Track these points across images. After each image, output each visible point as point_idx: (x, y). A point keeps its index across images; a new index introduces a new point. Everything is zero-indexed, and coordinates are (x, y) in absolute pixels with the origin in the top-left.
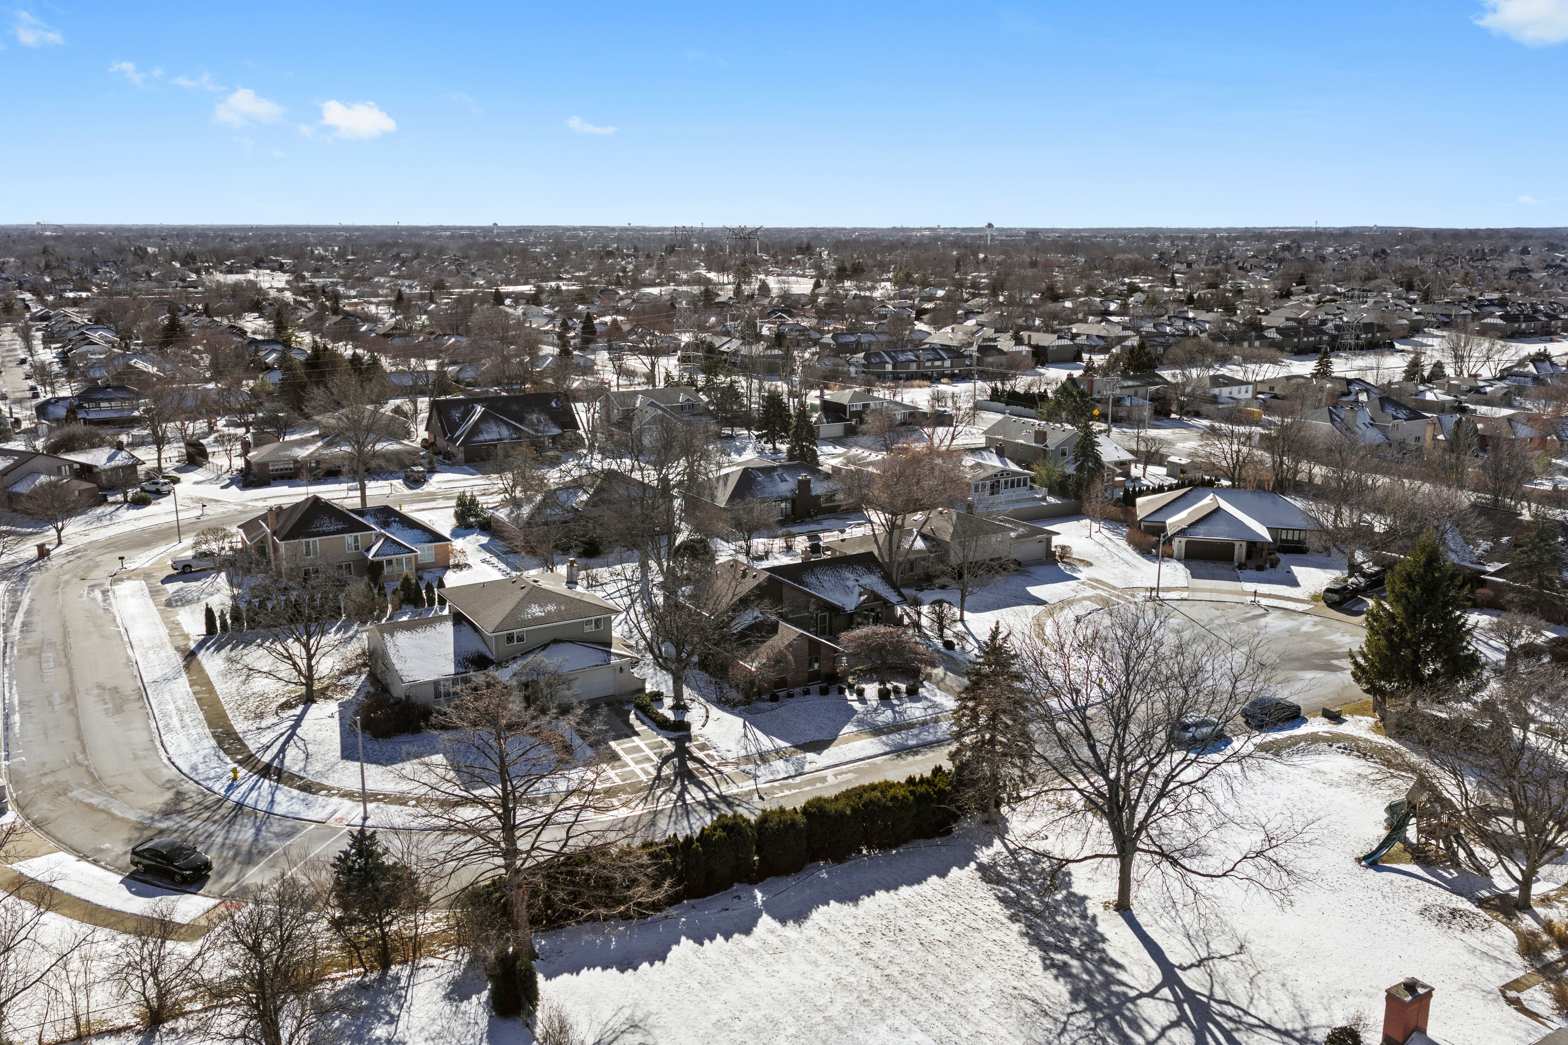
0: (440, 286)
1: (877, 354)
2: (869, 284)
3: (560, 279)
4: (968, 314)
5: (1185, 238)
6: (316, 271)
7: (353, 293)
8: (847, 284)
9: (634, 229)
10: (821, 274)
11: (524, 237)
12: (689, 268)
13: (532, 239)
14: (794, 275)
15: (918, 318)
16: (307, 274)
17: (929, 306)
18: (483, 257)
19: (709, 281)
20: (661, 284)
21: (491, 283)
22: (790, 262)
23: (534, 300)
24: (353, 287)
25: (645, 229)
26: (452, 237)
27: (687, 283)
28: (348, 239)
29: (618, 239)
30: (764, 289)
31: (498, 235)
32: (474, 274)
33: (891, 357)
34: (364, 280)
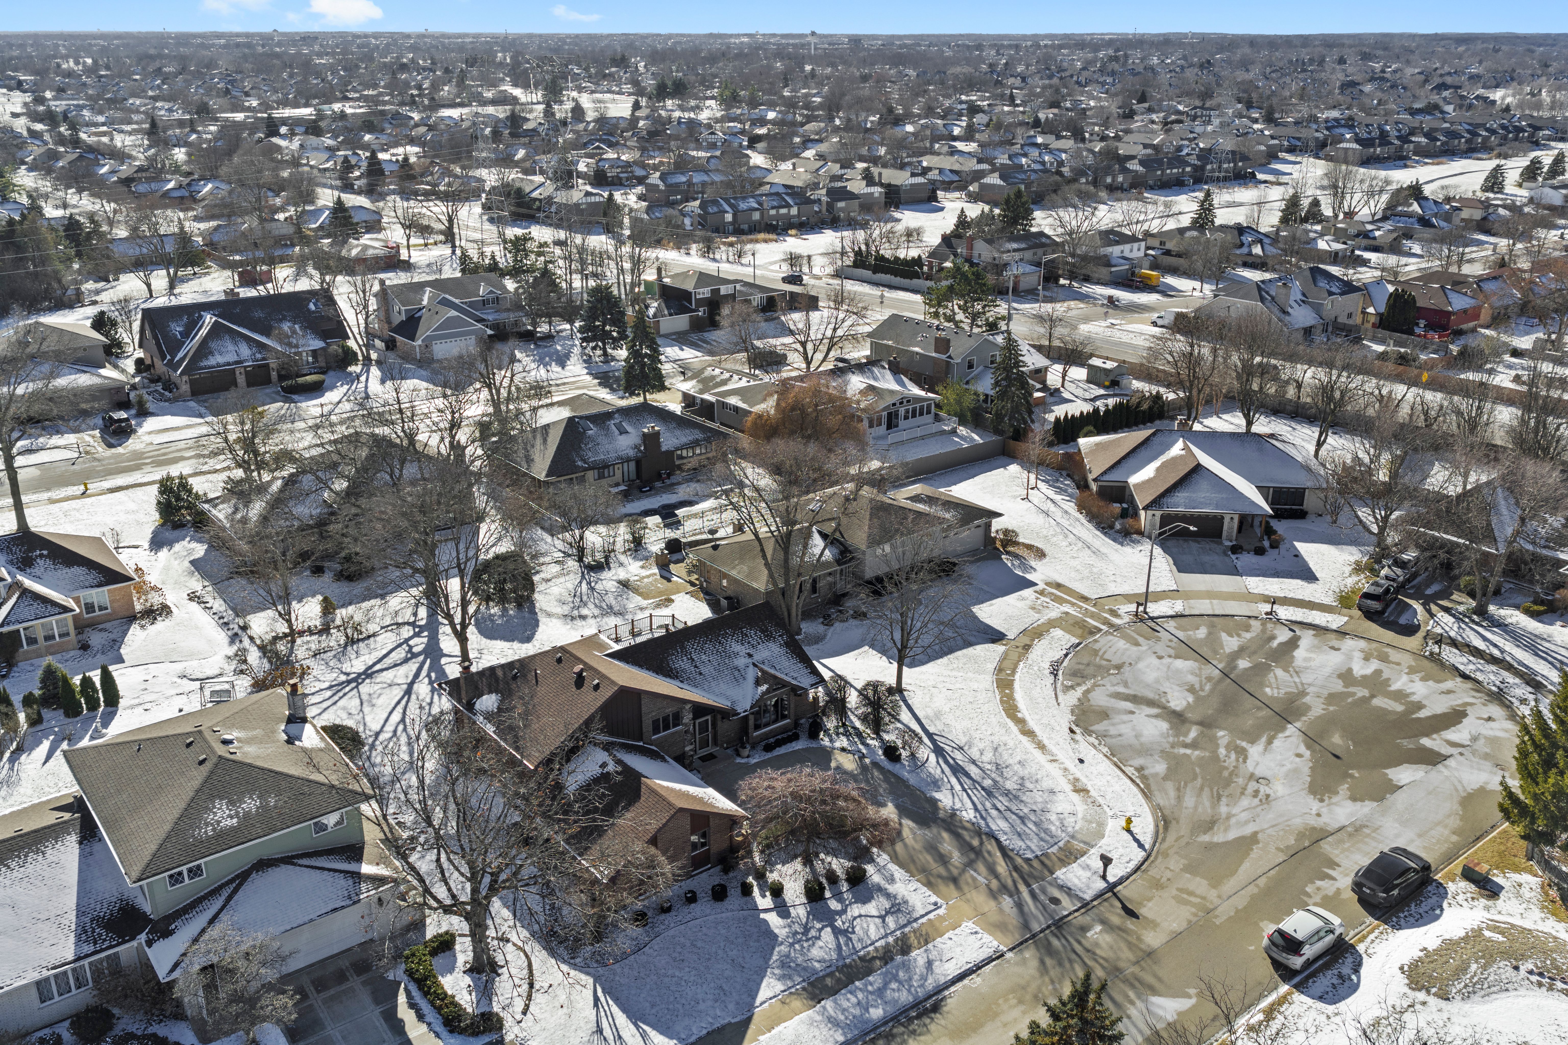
0: (204, 112)
1: (715, 202)
2: (693, 103)
3: (346, 99)
4: (807, 142)
5: (1010, 47)
6: (60, 91)
7: (101, 119)
8: (669, 103)
9: (432, 36)
10: (640, 91)
11: (309, 45)
12: (494, 84)
13: (317, 48)
14: (610, 91)
15: (751, 147)
16: (48, 94)
17: (762, 131)
18: (258, 72)
19: (515, 100)
20: (462, 105)
21: (265, 106)
22: (605, 76)
23: (313, 128)
24: (101, 113)
25: (444, 36)
26: (225, 47)
27: (494, 102)
28: (104, 50)
29: (414, 48)
30: (578, 112)
31: (279, 44)
32: (247, 94)
33: (731, 206)
34: (116, 102)
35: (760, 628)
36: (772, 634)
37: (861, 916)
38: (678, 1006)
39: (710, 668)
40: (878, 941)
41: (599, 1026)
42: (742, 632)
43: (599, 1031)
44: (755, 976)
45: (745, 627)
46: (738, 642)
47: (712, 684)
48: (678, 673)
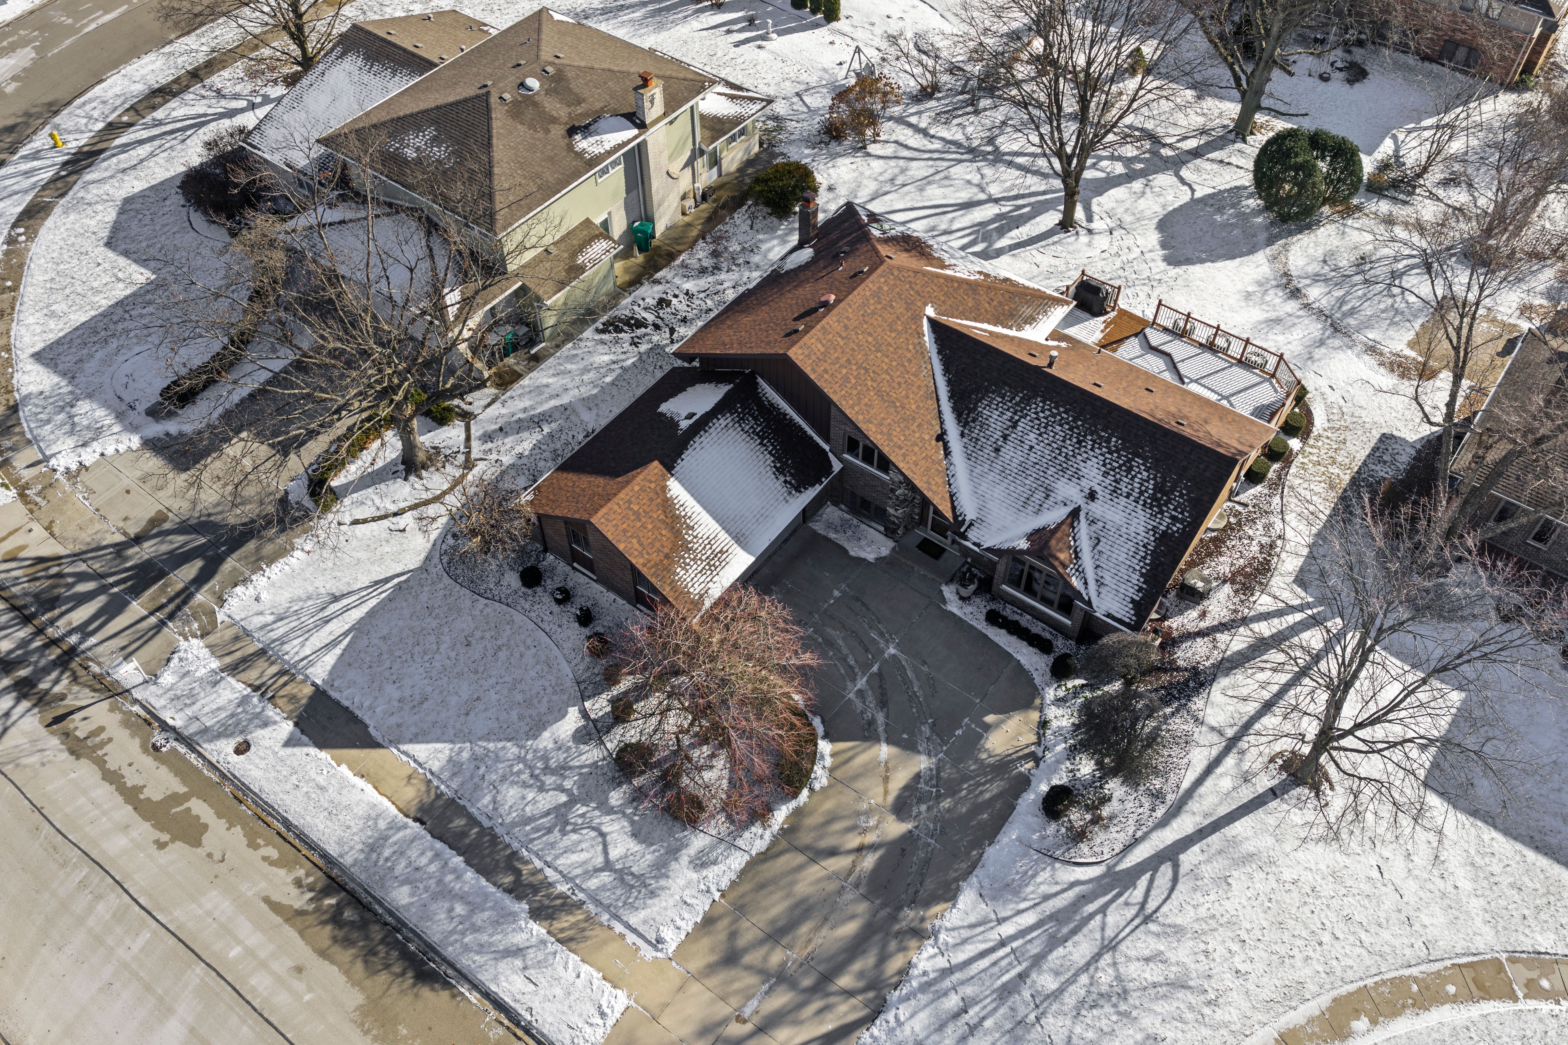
35: (1164, 480)
36: (1166, 505)
37: (603, 835)
38: (387, 664)
39: (1019, 457)
40: (556, 869)
41: (343, 596)
42: (1129, 461)
43: (336, 599)
44: (451, 732)
45: (1145, 459)
46: (1104, 465)
47: (991, 476)
48: (974, 421)
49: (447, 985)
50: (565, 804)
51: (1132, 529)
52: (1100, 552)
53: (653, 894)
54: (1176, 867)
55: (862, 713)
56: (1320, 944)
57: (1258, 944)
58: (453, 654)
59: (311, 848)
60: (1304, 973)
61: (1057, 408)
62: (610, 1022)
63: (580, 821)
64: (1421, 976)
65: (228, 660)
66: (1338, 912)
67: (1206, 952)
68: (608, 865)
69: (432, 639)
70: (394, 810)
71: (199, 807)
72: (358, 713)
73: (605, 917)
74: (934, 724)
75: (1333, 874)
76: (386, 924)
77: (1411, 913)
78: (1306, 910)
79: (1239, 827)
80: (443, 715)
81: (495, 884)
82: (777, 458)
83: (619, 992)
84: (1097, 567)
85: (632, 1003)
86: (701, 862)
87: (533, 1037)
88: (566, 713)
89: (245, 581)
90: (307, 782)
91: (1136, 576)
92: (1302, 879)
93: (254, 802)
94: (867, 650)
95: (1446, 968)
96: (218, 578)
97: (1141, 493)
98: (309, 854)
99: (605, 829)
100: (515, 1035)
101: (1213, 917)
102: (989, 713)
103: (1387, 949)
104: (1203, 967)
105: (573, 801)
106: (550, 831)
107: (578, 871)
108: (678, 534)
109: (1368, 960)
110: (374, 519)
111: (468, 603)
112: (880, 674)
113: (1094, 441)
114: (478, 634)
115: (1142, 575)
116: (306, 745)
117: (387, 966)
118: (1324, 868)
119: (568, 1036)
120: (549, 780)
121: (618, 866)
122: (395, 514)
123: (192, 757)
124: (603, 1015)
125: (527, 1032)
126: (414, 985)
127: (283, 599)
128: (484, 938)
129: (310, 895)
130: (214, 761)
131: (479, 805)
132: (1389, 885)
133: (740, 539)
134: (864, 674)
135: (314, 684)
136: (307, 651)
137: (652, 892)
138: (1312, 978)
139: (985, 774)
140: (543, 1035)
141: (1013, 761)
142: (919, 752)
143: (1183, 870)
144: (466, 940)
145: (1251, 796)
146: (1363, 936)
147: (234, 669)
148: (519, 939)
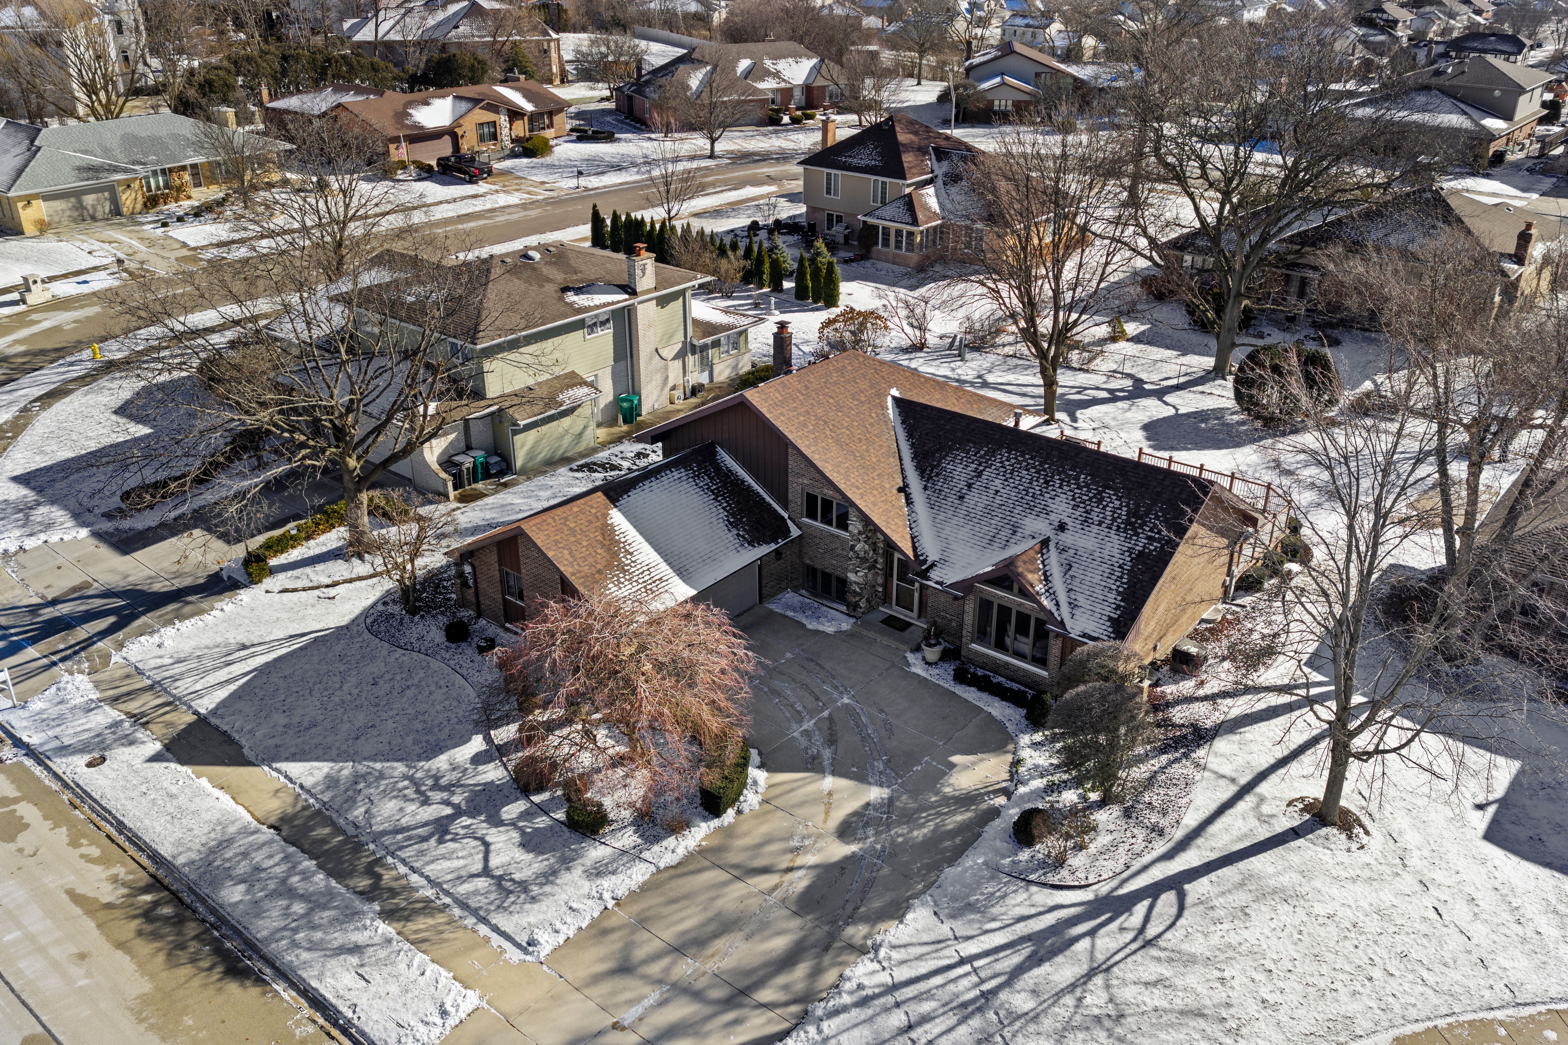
35: (1138, 506)
36: (1141, 527)
37: (487, 845)
38: (283, 697)
39: (984, 500)
40: (422, 875)
41: (253, 645)
42: (1100, 493)
43: (244, 647)
44: (334, 752)
45: (1116, 490)
46: (1074, 499)
47: (955, 521)
48: (937, 475)
49: (260, 981)
50: (448, 817)
51: (1106, 552)
52: (1072, 577)
53: (534, 899)
54: (1181, 897)
55: (806, 749)
56: (1370, 979)
57: (1289, 975)
58: (355, 692)
59: (141, 850)
60: (1352, 1007)
61: (1022, 456)
62: (452, 1022)
63: (462, 832)
64: (1508, 1020)
65: (110, 693)
66: (1390, 948)
67: (1222, 980)
68: (486, 872)
69: (338, 679)
70: (248, 818)
71: (27, 811)
72: (236, 736)
73: (470, 921)
74: (889, 761)
75: (1378, 912)
76: (204, 921)
77: (1484, 956)
78: (1349, 945)
79: (1256, 863)
80: (330, 739)
81: (346, 886)
82: (731, 514)
83: (470, 993)
84: (1070, 590)
85: (484, 1004)
86: (598, 872)
87: (350, 1037)
88: (469, 740)
89: (152, 633)
90: (157, 790)
91: (1112, 596)
92: (1340, 914)
93: (92, 809)
94: (818, 699)
95: (1540, 1013)
96: (126, 630)
97: (1114, 520)
98: (137, 855)
99: (488, 839)
100: (328, 1034)
101: (1230, 945)
102: (954, 754)
103: (1456, 988)
104: (1220, 995)
105: (459, 812)
106: (424, 839)
107: (449, 877)
108: (614, 556)
109: (1434, 999)
110: (304, 589)
111: (385, 652)
112: (830, 718)
113: (1062, 480)
114: (388, 677)
115: (1119, 593)
116: (168, 761)
117: (193, 961)
118: (1366, 906)
119: (394, 1036)
120: (437, 796)
121: (498, 873)
122: (327, 586)
123: (38, 770)
124: (444, 1013)
125: (345, 1032)
126: (220, 980)
127: (187, 647)
128: (318, 935)
129: (125, 891)
130: (60, 772)
131: (350, 817)
132: (1452, 926)
133: (683, 573)
134: (812, 717)
135: (196, 713)
136: (198, 687)
137: (533, 898)
138: (1364, 1014)
139: (948, 805)
140: (363, 1034)
141: (982, 795)
142: (869, 783)
143: (1189, 900)
144: (297, 937)
145: (1268, 835)
146: (1425, 974)
147: (114, 701)
148: (360, 938)
